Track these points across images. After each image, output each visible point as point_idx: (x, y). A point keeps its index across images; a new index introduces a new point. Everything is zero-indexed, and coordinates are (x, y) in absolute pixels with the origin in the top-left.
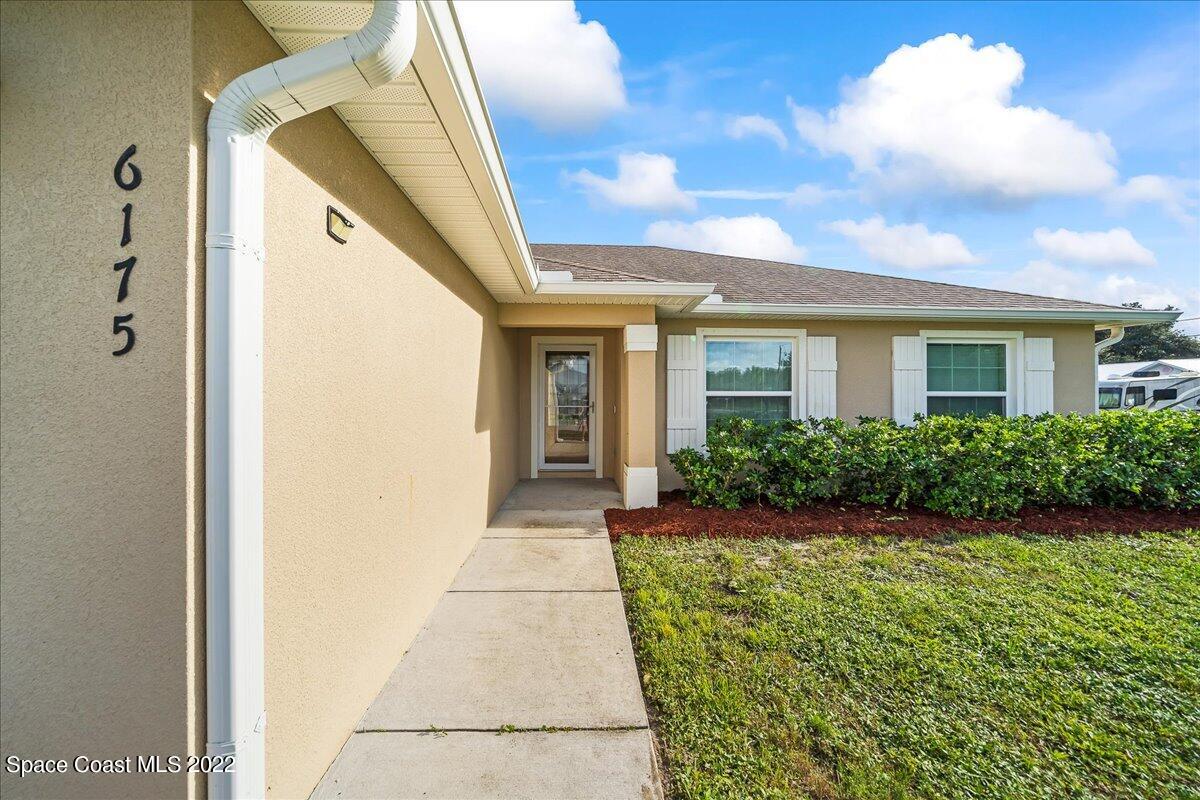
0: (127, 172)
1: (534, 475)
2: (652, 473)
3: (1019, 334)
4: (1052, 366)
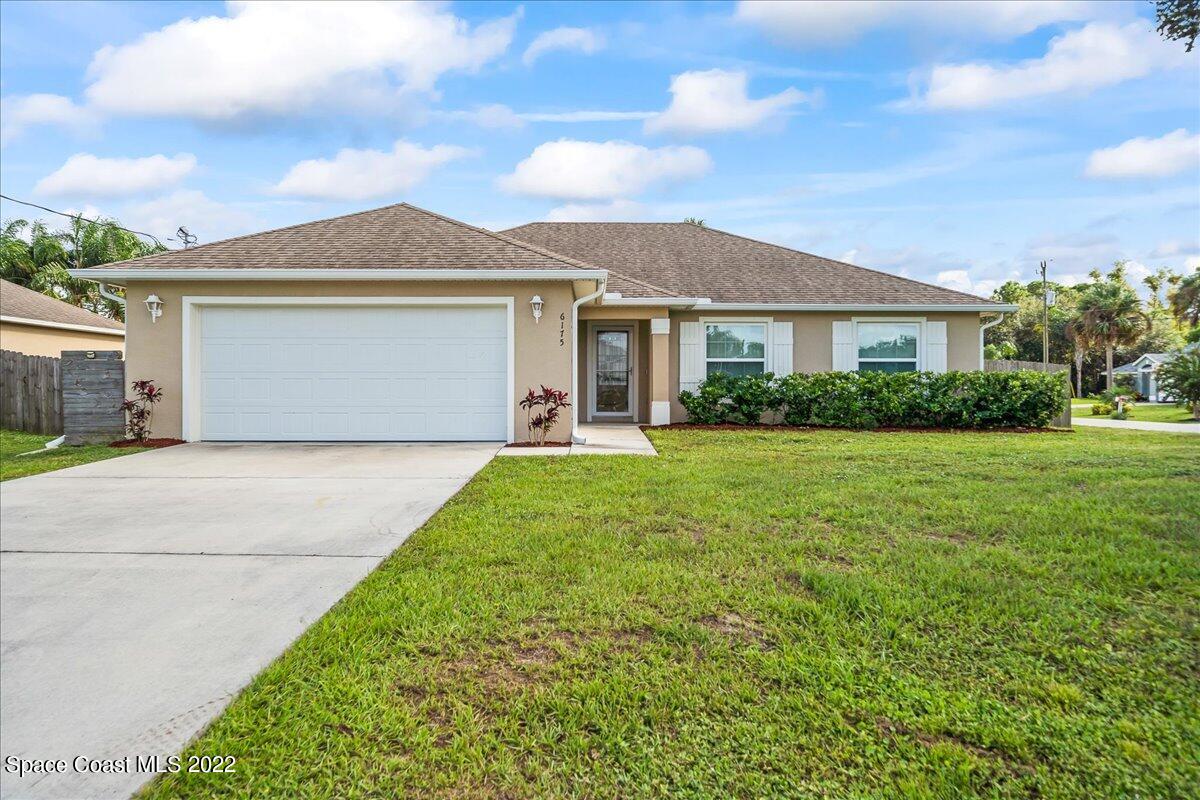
0: (562, 317)
1: (590, 419)
2: (667, 405)
3: (923, 319)
4: (946, 341)
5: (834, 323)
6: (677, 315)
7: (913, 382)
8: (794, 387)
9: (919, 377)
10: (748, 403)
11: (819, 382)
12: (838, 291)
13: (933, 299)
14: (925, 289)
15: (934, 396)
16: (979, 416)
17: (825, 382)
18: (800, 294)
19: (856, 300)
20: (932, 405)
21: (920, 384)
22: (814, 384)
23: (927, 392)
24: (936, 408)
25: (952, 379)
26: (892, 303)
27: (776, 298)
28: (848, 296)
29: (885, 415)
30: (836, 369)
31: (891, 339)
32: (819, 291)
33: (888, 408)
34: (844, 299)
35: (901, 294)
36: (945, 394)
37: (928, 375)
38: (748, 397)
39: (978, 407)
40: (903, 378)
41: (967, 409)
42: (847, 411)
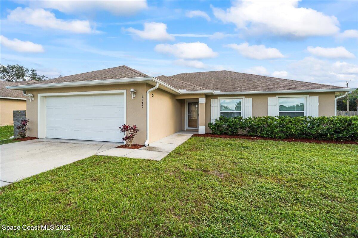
0: (143, 97)
1: (185, 130)
2: (204, 127)
3: (308, 96)
4: (318, 104)
5: (269, 98)
6: (208, 97)
7: (303, 121)
8: (250, 122)
9: (306, 118)
10: (231, 127)
11: (261, 120)
12: (271, 87)
13: (312, 88)
14: (308, 84)
15: (313, 127)
16: (336, 136)
17: (263, 120)
18: (255, 88)
19: (277, 89)
20: (312, 131)
21: (306, 121)
22: (258, 121)
23: (309, 125)
24: (313, 132)
25: (322, 120)
26: (293, 90)
27: (246, 90)
28: (274, 88)
29: (289, 134)
30: (269, 115)
31: (295, 104)
32: (263, 87)
33: (291, 131)
34: (273, 89)
35: (298, 86)
36: (318, 126)
37: (310, 118)
38: (232, 126)
39: (336, 132)
40: (298, 119)
41: (330, 133)
42: (272, 132)
